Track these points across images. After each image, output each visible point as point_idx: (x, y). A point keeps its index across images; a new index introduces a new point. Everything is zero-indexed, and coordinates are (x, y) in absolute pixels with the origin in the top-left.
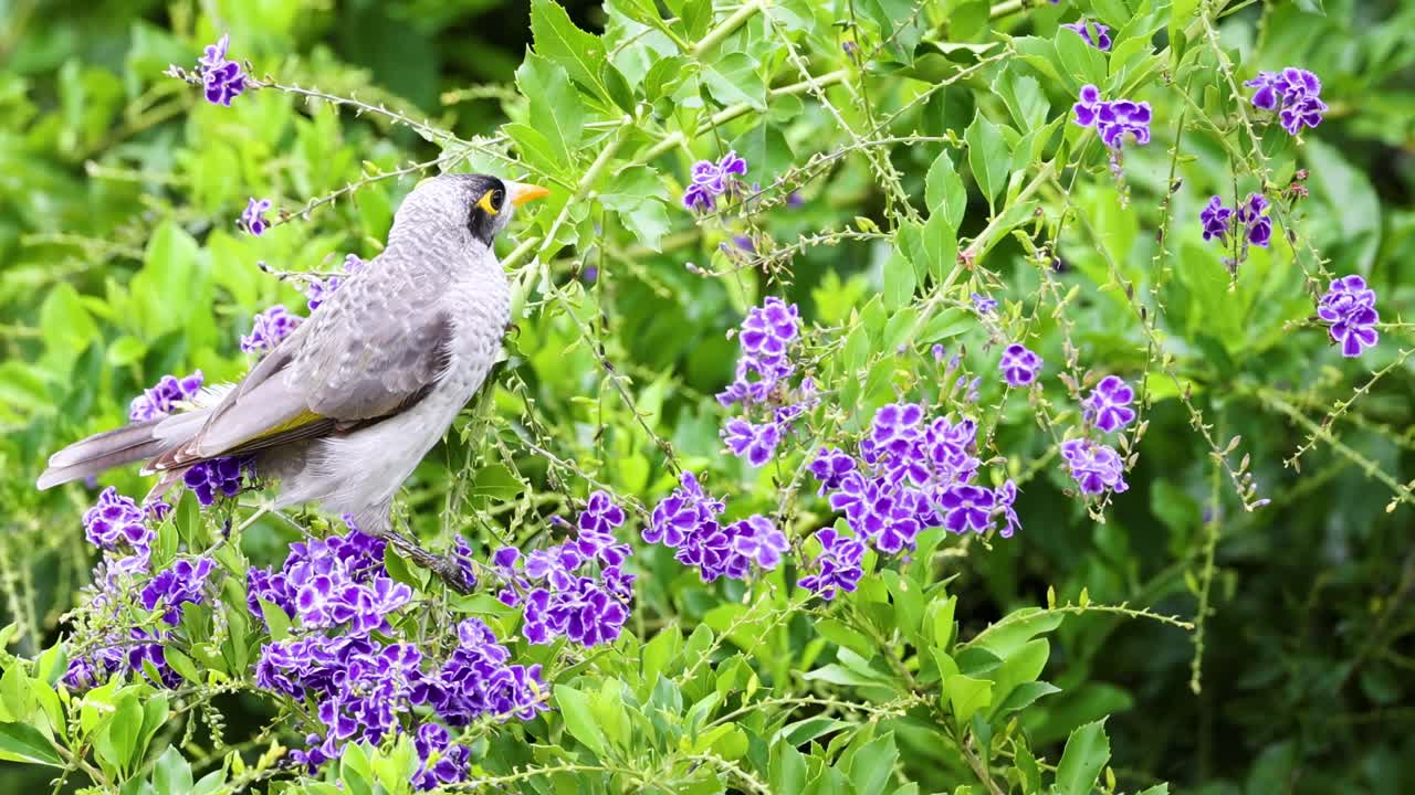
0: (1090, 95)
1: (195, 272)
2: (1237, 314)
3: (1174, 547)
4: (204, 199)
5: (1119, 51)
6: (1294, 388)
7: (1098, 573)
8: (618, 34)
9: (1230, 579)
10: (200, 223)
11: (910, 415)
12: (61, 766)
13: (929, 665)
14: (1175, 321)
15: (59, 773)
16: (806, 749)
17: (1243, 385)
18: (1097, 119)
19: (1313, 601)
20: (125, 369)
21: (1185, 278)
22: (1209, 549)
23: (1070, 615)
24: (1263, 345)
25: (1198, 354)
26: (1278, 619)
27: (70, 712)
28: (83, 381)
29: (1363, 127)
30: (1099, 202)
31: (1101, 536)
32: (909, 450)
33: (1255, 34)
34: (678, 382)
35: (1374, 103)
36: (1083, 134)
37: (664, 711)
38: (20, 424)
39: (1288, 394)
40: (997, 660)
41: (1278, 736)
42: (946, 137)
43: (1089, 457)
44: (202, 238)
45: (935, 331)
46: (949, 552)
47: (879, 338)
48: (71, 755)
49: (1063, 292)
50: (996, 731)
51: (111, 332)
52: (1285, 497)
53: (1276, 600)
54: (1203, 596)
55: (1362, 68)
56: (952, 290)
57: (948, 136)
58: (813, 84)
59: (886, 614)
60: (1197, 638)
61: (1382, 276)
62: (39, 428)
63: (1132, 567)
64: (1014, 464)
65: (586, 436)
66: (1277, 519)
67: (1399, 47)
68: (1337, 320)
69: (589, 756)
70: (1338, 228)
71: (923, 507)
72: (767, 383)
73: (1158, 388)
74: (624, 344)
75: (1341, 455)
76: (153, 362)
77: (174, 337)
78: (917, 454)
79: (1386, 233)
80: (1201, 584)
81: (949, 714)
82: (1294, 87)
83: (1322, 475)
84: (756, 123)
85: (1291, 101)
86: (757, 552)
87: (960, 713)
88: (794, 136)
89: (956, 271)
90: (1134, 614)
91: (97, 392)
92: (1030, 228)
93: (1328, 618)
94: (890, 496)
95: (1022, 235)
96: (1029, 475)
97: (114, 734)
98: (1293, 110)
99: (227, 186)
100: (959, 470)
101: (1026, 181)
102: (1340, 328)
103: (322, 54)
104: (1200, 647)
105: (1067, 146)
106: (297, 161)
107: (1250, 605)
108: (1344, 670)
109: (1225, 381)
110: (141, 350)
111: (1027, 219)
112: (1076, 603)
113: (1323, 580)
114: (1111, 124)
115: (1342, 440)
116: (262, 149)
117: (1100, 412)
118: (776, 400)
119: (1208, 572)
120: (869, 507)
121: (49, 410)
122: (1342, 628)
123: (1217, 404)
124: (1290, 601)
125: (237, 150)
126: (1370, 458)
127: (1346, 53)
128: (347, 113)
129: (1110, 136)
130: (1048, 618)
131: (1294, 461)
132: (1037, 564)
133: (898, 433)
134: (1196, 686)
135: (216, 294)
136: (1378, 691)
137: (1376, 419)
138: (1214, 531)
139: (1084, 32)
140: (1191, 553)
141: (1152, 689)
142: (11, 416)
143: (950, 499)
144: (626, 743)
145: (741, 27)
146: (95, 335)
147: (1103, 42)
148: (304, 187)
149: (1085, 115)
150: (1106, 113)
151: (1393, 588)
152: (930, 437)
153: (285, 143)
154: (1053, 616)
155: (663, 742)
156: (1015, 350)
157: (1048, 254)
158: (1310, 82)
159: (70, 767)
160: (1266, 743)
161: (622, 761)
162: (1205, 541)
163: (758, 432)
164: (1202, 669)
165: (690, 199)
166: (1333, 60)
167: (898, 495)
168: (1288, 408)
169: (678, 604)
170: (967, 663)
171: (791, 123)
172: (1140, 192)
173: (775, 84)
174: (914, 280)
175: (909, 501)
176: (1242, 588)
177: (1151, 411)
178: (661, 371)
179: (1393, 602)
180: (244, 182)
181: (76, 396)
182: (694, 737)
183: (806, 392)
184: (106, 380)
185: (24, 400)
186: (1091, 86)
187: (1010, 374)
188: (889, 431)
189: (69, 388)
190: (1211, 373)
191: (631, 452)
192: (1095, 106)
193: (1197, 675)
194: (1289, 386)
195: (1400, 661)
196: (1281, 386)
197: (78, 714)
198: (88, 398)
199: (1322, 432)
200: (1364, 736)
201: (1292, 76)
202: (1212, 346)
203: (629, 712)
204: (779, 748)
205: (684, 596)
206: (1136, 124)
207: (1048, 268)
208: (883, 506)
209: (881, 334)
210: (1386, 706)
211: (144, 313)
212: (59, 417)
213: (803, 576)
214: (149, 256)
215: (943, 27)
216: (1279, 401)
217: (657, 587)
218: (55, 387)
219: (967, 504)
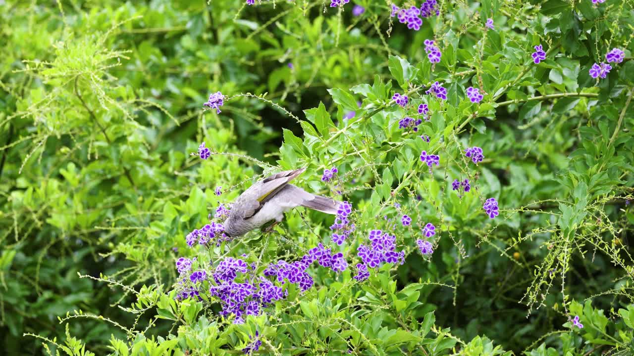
0: (424, 153)
1: (202, 198)
2: (465, 210)
3: (449, 269)
4: (204, 181)
5: (431, 142)
6: (479, 229)
7: (429, 275)
8: (308, 141)
9: (462, 278)
10: (204, 187)
11: (379, 233)
12: (175, 320)
13: (390, 297)
14: (449, 212)
15: (174, 322)
16: (360, 318)
17: (466, 229)
18: (426, 159)
19: (483, 283)
20: (184, 223)
21: (451, 201)
22: (458, 269)
23: (425, 285)
24: (471, 218)
25: (455, 220)
26: (475, 288)
27: (179, 306)
28: (174, 226)
29: (496, 165)
30: (430, 182)
31: (430, 266)
32: (378, 241)
33: (469, 141)
34: (324, 227)
35: (499, 159)
36: (422, 163)
37: (328, 307)
38: (158, 237)
39: (478, 231)
40: (406, 296)
41: (474, 317)
42: (388, 164)
43: (424, 244)
44: (204, 190)
45: (385, 212)
46: (393, 269)
47: (371, 214)
48: (178, 317)
49: (417, 203)
50: (407, 313)
51: (180, 213)
52: (475, 257)
53: (474, 283)
54: (456, 281)
55: (496, 150)
56: (390, 202)
57: (389, 163)
58: (358, 153)
59: (378, 285)
60: (455, 292)
61: (501, 201)
62: (163, 237)
63: (438, 274)
64: (408, 248)
65: (301, 240)
66: (474, 263)
67: (505, 145)
68: (488, 209)
69: (308, 318)
70: (490, 190)
71: (381, 256)
72: (343, 224)
73: (444, 228)
74: (310, 217)
75: (491, 246)
76: (192, 221)
77: (197, 215)
78: (380, 242)
79: (502, 192)
80: (456, 278)
81: (395, 310)
82: (476, 151)
83: (485, 251)
84: (343, 163)
85: (475, 155)
86: (340, 267)
87: (398, 309)
88: (353, 166)
89: (390, 197)
90: (441, 285)
91: (177, 229)
92: (409, 186)
93: (487, 288)
94: (373, 253)
95: (407, 188)
96: (412, 251)
97: (189, 312)
98: (476, 158)
99: (210, 177)
100: (390, 247)
101: (408, 175)
102: (489, 211)
103: (235, 147)
104: (455, 294)
105: (418, 166)
106: (228, 171)
107: (467, 285)
108: (491, 301)
109: (462, 227)
110: (188, 218)
111: (408, 184)
112: (427, 282)
113: (485, 278)
114: (429, 161)
115: (491, 242)
116: (219, 168)
117: (426, 232)
118: (345, 229)
119: (457, 275)
120: (368, 256)
121: (166, 233)
122: (491, 290)
123: (460, 233)
124: (477, 283)
125: (213, 168)
126: (498, 246)
127: (492, 146)
128: (241, 162)
129: (429, 164)
130: (419, 285)
131: (478, 245)
132: (414, 274)
133: (376, 237)
134: (454, 304)
135: (208, 204)
136: (500, 306)
137: (499, 237)
138: (459, 265)
139: (423, 138)
140: (453, 271)
141: (443, 306)
142: (155, 235)
143: (387, 255)
144: (318, 315)
145: (338, 137)
146: (177, 214)
147: (428, 140)
148: (229, 178)
149: (423, 158)
150: (428, 158)
151: (504, 280)
152: (384, 238)
153: (225, 166)
154: (421, 285)
155: (328, 315)
156: (405, 217)
157: (414, 193)
158: (480, 150)
159: (177, 320)
160: (471, 319)
161: (317, 320)
162: (457, 267)
163: (340, 237)
164: (456, 300)
165: (324, 179)
166: (488, 148)
167: (375, 253)
168: (478, 234)
169: (324, 282)
170: (400, 297)
171: (352, 162)
172: (439, 180)
173: (348, 153)
174: (380, 199)
175: (378, 255)
176: (465, 280)
177: (442, 234)
178: (319, 224)
179: (504, 284)
180: (214, 176)
181: (173, 229)
182: (336, 313)
183: (352, 228)
184: (180, 226)
185: (159, 231)
186: (424, 151)
187: (404, 223)
188: (373, 237)
189: (170, 228)
190: (458, 225)
191: (312, 244)
192: (425, 156)
193: (455, 301)
194: (478, 228)
195: (505, 298)
196: (476, 228)
197: (180, 307)
198: (175, 230)
199: (485, 239)
200: (496, 317)
201: (476, 149)
202: (459, 219)
203: (319, 307)
204: (354, 317)
205: (325, 280)
206: (436, 161)
207: (413, 197)
208: (371, 256)
209: (371, 212)
210: (501, 310)
211: (189, 208)
212: (168, 235)
213: (355, 276)
214: (191, 195)
215: (390, 138)
216: (475, 232)
217: (319, 279)
218: (167, 228)
219: (392, 256)
